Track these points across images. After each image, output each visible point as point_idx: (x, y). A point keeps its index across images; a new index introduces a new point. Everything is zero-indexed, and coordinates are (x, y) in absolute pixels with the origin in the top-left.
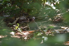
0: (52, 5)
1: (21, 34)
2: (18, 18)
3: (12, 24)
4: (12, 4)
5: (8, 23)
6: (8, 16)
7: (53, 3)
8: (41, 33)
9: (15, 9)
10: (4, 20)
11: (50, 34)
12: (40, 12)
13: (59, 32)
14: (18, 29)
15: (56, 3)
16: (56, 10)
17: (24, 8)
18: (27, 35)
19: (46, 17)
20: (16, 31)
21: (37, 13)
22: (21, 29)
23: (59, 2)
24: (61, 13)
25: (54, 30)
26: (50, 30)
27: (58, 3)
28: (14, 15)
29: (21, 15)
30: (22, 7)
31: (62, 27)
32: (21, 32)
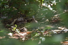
0: (49, 6)
1: (18, 35)
2: (16, 19)
3: (10, 25)
4: (10, 6)
6: (6, 17)
8: (39, 34)
9: (13, 11)
10: (2, 22)
12: (37, 13)
13: (56, 33)
14: (15, 30)
15: (53, 4)
16: (53, 11)
17: (21, 10)
19: (43, 18)
20: (14, 32)
21: (34, 14)
22: (18, 30)
24: (58, 14)
25: (51, 31)
26: (47, 31)
27: (55, 4)
28: (12, 16)
29: (19, 16)
30: (20, 9)
31: (59, 28)
32: (19, 33)
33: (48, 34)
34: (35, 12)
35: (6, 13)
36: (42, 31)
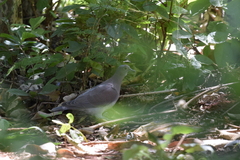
0: (191, 55)
1: (77, 151)
2: (72, 95)
3: (50, 115)
4: (52, 47)
5: (36, 111)
6: (36, 87)
7: (195, 49)
8: (150, 151)
9: (62, 65)
11: (181, 156)
12: (147, 77)
13: (210, 149)
14: (68, 133)
15: (203, 48)
16: (205, 71)
17: (92, 63)
18: (99, 156)
19: (167, 94)
20: (61, 140)
21: (136, 79)
22: (79, 135)
23: (216, 46)
25: (193, 142)
26: (179, 140)
27: (212, 48)
28: (58, 83)
30: (87, 59)
32: (80, 145)
33: (184, 153)
34: (138, 74)
35: (36, 72)
36: (161, 142)
